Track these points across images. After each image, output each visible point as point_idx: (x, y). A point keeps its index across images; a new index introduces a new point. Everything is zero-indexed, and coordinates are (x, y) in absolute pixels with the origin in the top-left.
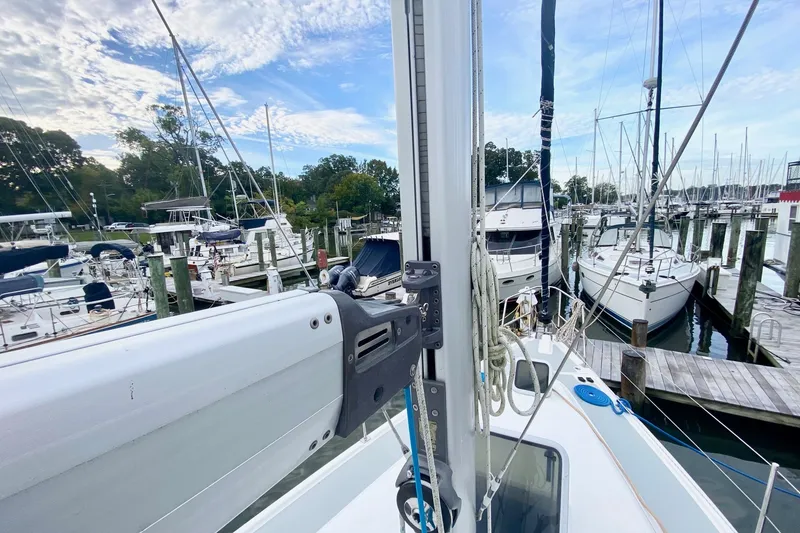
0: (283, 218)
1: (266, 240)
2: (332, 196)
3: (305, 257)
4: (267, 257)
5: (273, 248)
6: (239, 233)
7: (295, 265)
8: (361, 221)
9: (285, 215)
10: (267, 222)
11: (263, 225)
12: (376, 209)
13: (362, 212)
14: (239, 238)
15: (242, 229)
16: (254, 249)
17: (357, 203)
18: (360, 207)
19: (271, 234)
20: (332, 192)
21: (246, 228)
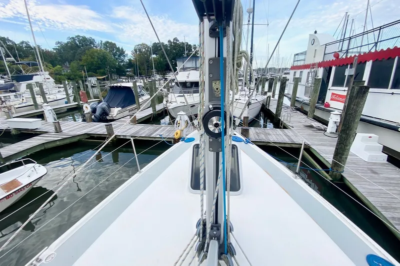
0: (46, 74)
1: (36, 89)
2: (81, 63)
3: (69, 99)
4: (39, 100)
5: (43, 94)
6: (13, 85)
7: (63, 105)
8: (104, 79)
9: (47, 73)
10: (34, 77)
11: (32, 79)
12: (113, 72)
13: (104, 74)
14: (13, 89)
15: (14, 82)
16: (28, 95)
17: (99, 68)
18: (102, 71)
19: (40, 85)
20: (80, 60)
21: (18, 81)
